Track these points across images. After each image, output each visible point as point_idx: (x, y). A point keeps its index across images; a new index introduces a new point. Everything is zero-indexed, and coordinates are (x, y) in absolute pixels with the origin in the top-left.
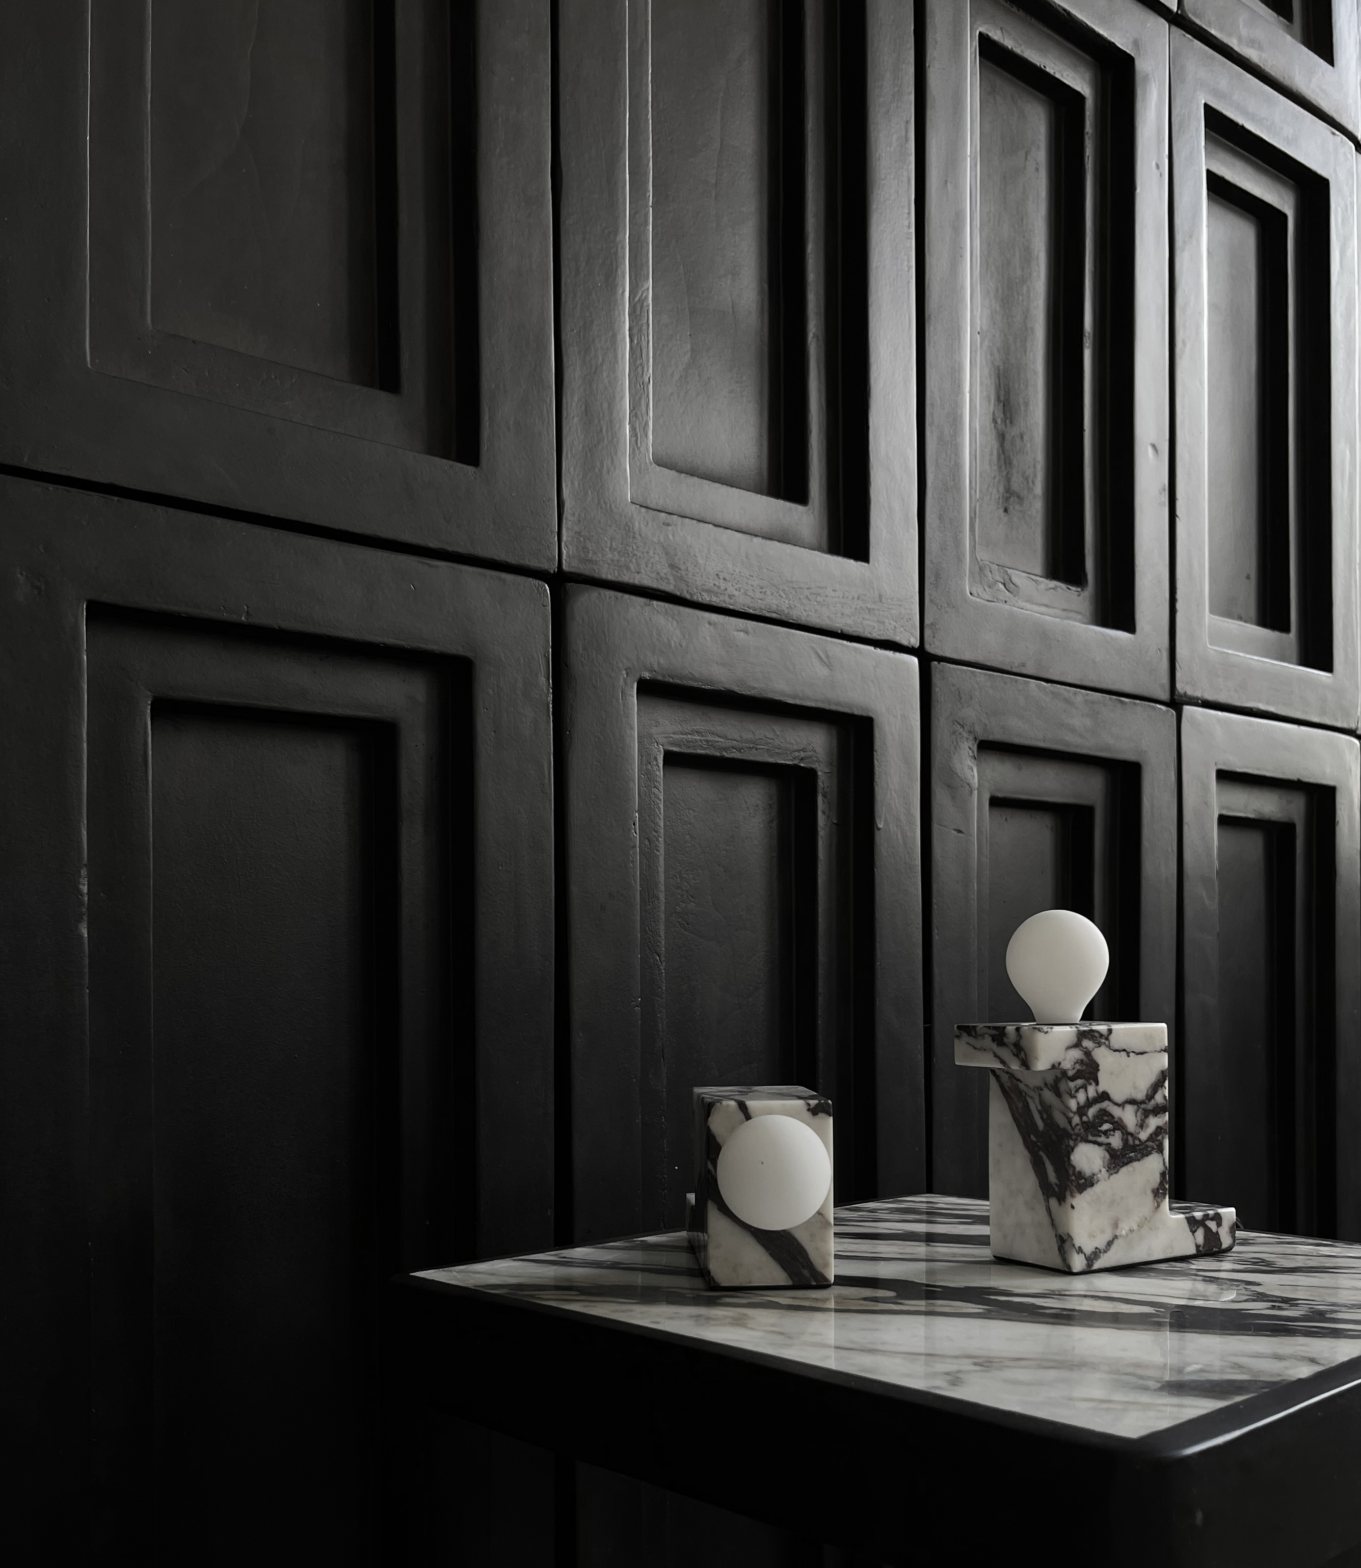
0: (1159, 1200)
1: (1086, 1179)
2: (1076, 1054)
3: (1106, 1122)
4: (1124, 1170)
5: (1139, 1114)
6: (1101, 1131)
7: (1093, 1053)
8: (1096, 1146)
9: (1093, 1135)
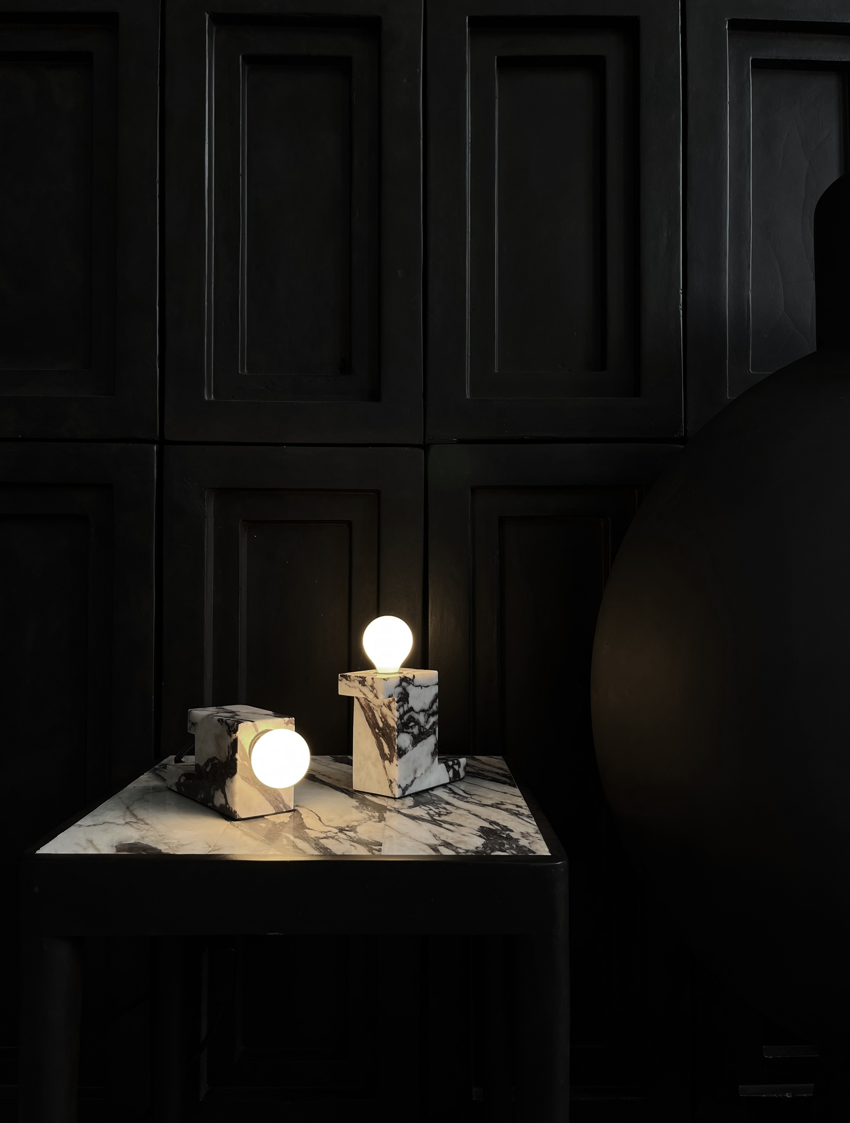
0: (434, 757)
1: (403, 751)
3: (412, 722)
4: (419, 745)
5: (426, 716)
6: (409, 726)
7: (406, 689)
8: (407, 734)
9: (406, 729)
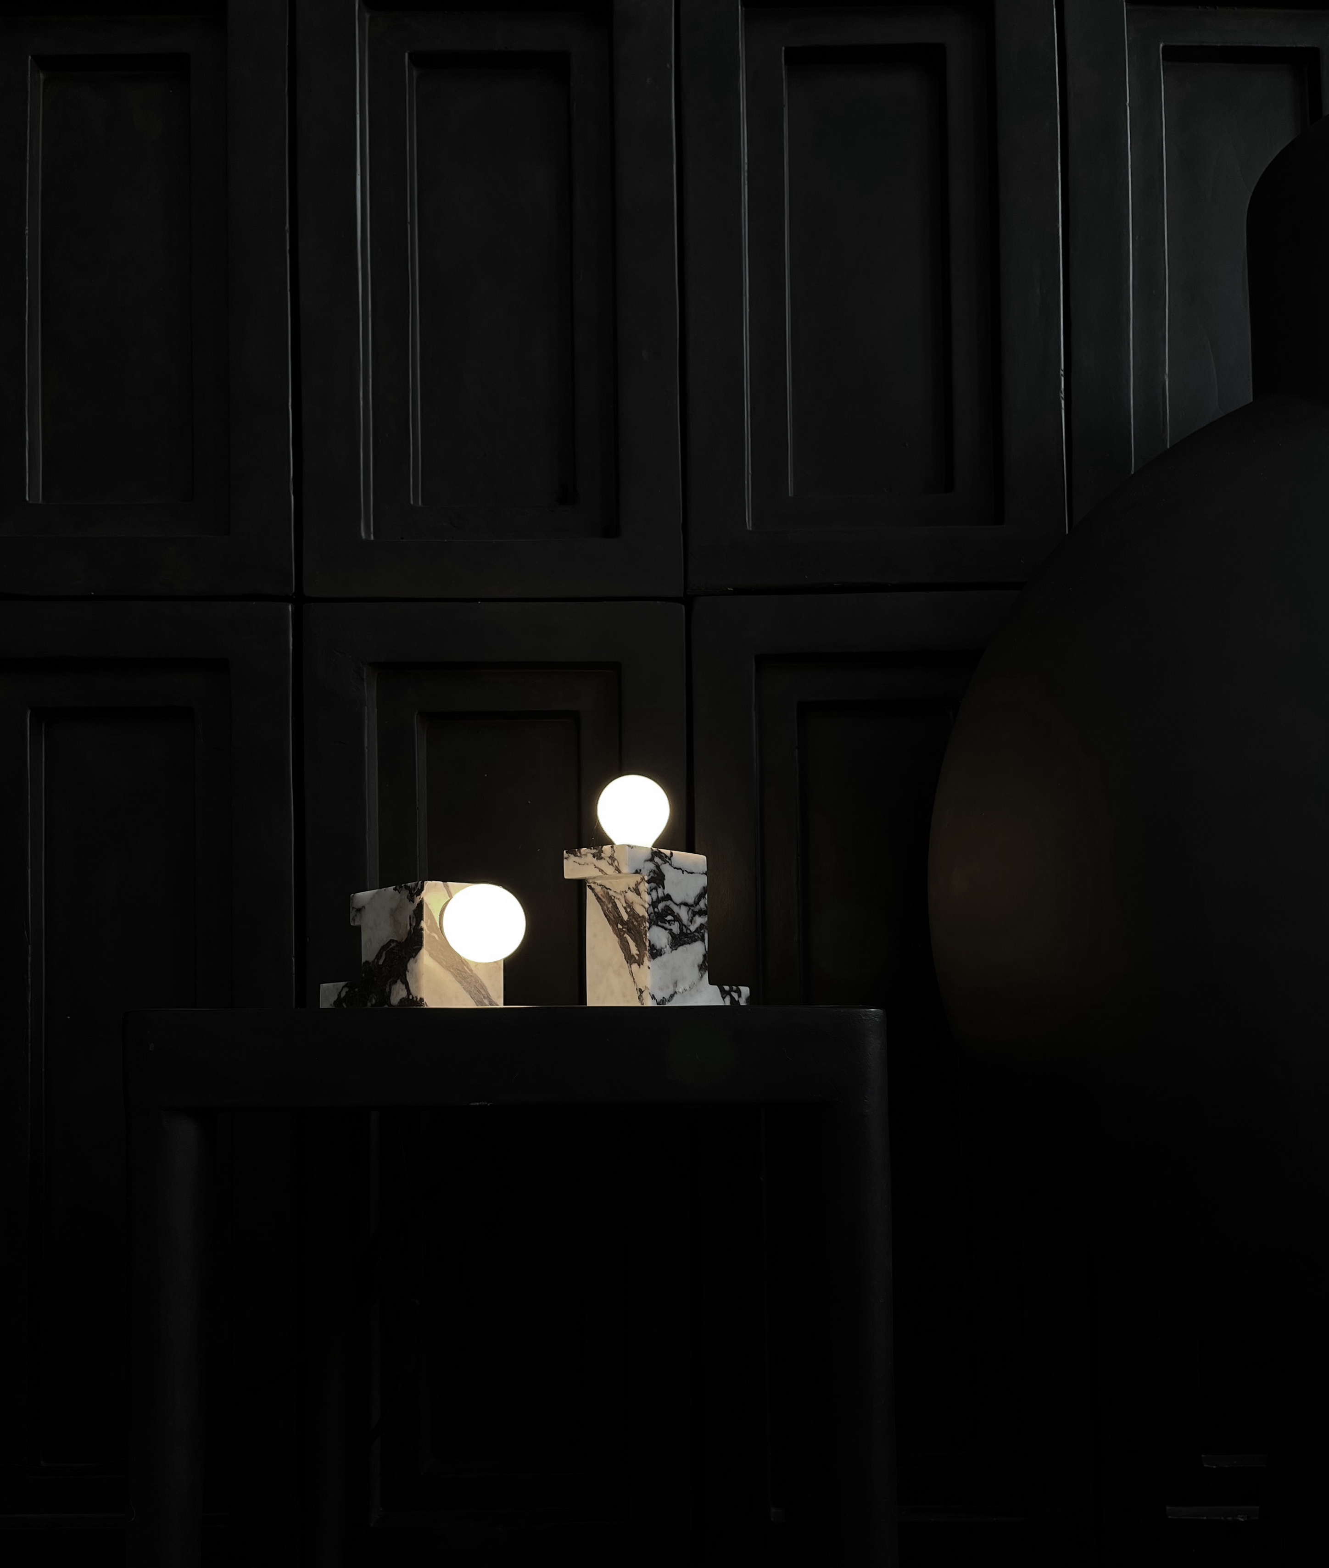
0: (703, 972)
1: (657, 950)
2: (651, 866)
3: (670, 914)
4: (680, 948)
5: (690, 913)
6: (666, 920)
7: (660, 867)
8: (663, 930)
9: (661, 922)
